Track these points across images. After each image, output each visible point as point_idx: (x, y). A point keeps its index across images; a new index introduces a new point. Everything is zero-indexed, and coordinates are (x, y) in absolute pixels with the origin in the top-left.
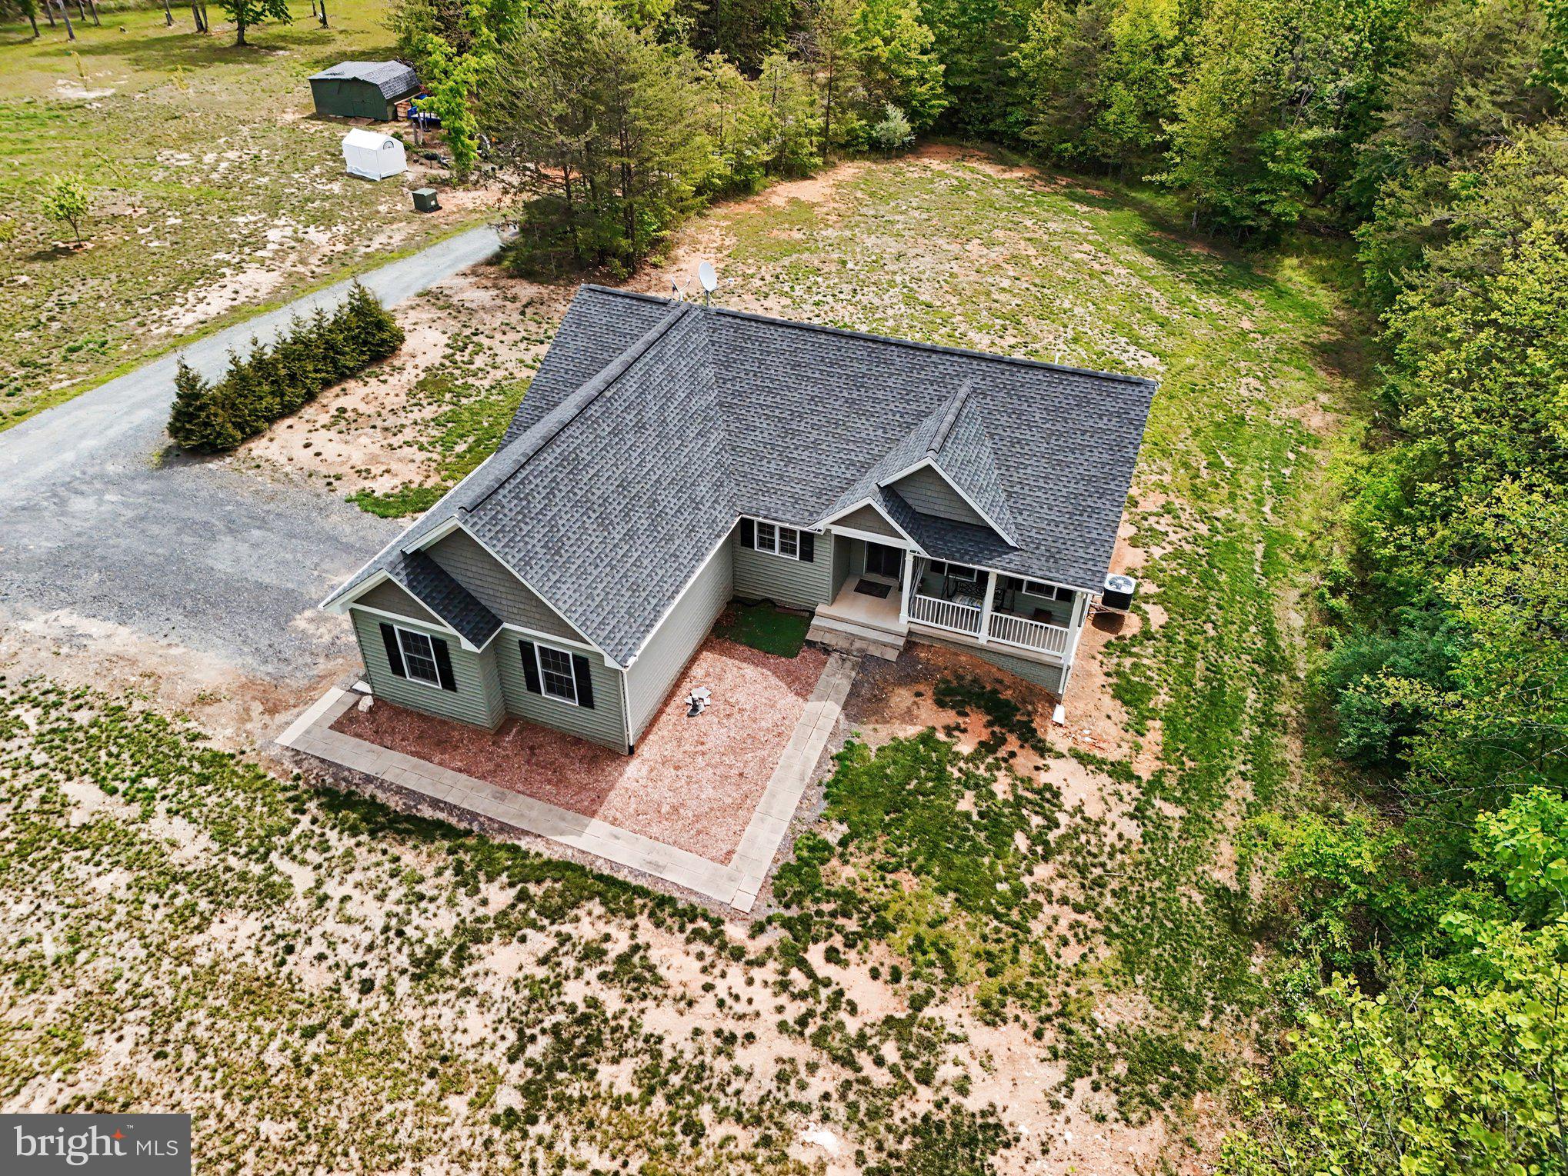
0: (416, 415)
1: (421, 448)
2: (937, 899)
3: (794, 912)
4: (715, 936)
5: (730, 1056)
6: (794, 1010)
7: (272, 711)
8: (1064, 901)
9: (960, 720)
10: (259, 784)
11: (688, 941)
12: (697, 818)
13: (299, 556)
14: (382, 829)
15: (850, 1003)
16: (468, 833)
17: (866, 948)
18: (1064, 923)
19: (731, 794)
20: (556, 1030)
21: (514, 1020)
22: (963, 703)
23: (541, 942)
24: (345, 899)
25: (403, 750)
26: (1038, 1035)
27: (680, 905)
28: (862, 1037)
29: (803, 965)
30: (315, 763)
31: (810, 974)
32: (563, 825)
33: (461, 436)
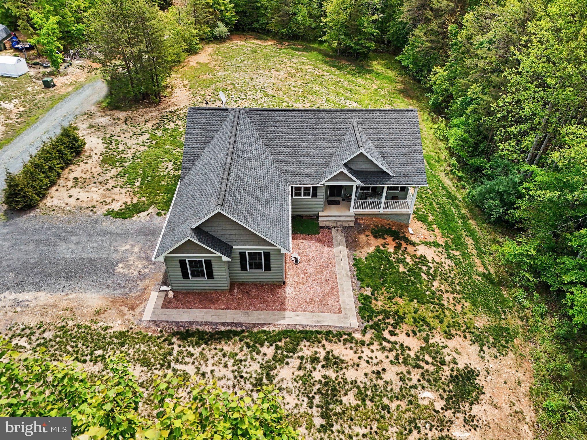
0: (109, 175)
1: (121, 187)
2: (411, 303)
3: (371, 323)
4: (351, 340)
5: (382, 379)
6: (392, 356)
7: (132, 308)
8: (447, 291)
9: (385, 241)
10: (147, 339)
11: (344, 344)
12: (321, 300)
13: (100, 243)
14: (209, 340)
15: (407, 347)
16: (243, 331)
17: (400, 327)
18: (451, 299)
19: (327, 289)
20: (319, 391)
21: (303, 393)
22: (383, 235)
23: (295, 362)
24: (212, 371)
25: (197, 308)
26: (465, 337)
27: (335, 332)
28: (417, 357)
29: (384, 339)
30: (165, 324)
31: (389, 342)
32: (276, 317)
33: (135, 179)
